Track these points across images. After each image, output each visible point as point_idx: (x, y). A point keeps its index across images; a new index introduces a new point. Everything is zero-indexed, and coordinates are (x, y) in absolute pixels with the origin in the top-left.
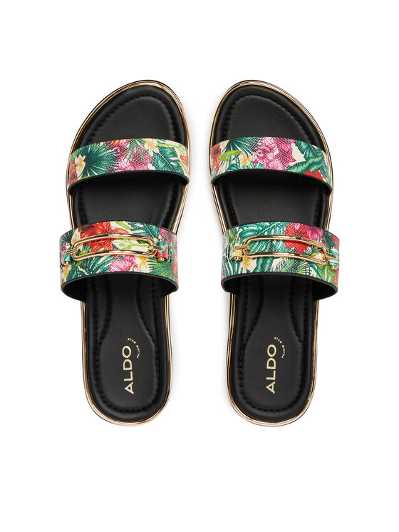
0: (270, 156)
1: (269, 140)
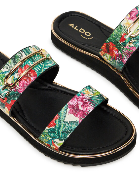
0: (81, 103)
1: (90, 109)
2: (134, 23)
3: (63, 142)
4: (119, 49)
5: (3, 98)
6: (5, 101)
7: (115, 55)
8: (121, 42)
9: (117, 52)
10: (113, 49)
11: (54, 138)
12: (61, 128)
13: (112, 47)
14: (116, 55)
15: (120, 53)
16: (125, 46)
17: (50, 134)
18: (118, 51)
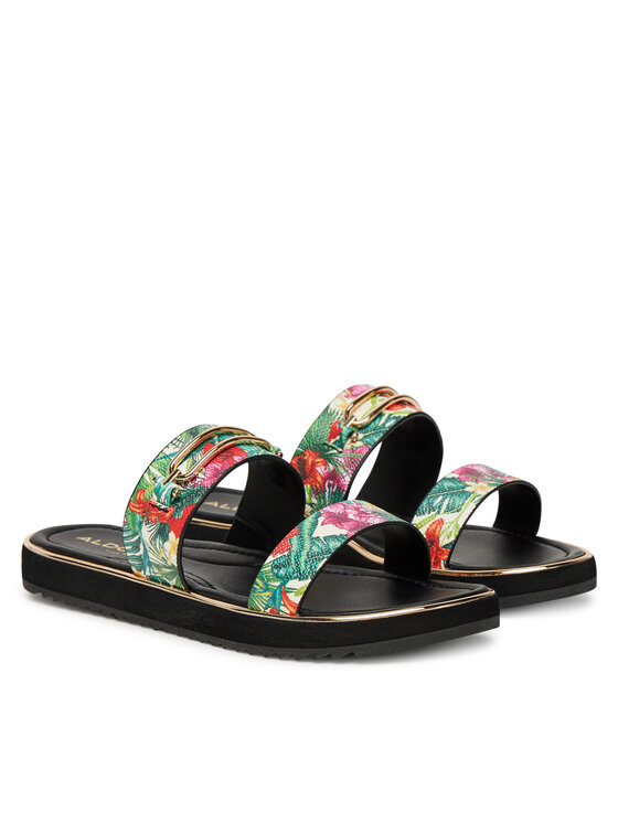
2: (355, 403)
3: (310, 580)
4: (327, 459)
5: (163, 507)
6: (168, 515)
7: (319, 479)
8: (333, 441)
9: (323, 468)
10: (314, 464)
11: (288, 578)
12: (304, 553)
13: (310, 460)
14: (323, 479)
15: (331, 467)
16: (342, 446)
17: (276, 571)
18: (325, 464)
